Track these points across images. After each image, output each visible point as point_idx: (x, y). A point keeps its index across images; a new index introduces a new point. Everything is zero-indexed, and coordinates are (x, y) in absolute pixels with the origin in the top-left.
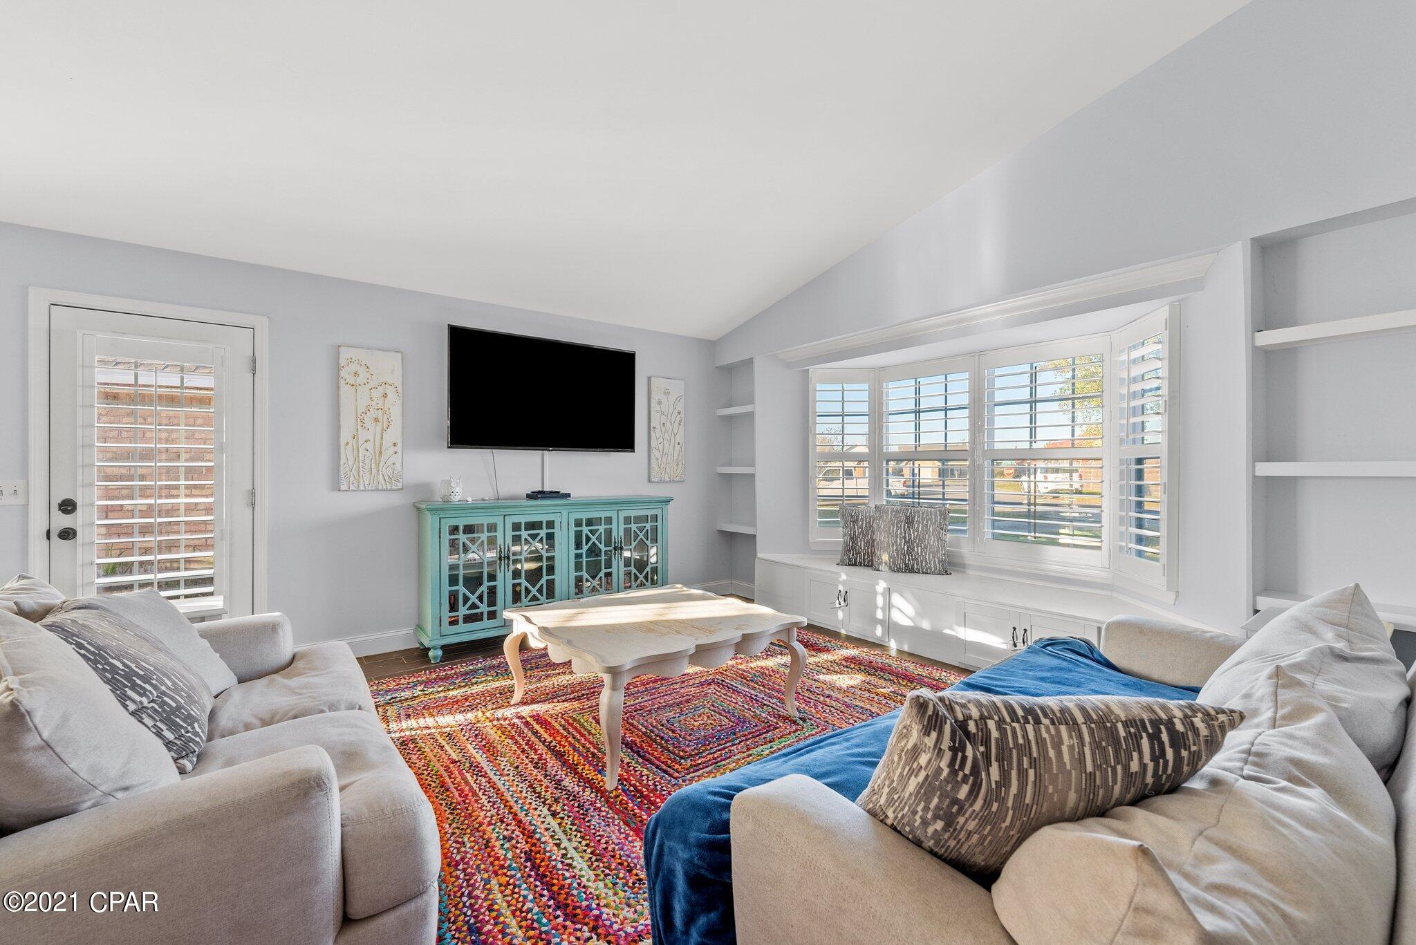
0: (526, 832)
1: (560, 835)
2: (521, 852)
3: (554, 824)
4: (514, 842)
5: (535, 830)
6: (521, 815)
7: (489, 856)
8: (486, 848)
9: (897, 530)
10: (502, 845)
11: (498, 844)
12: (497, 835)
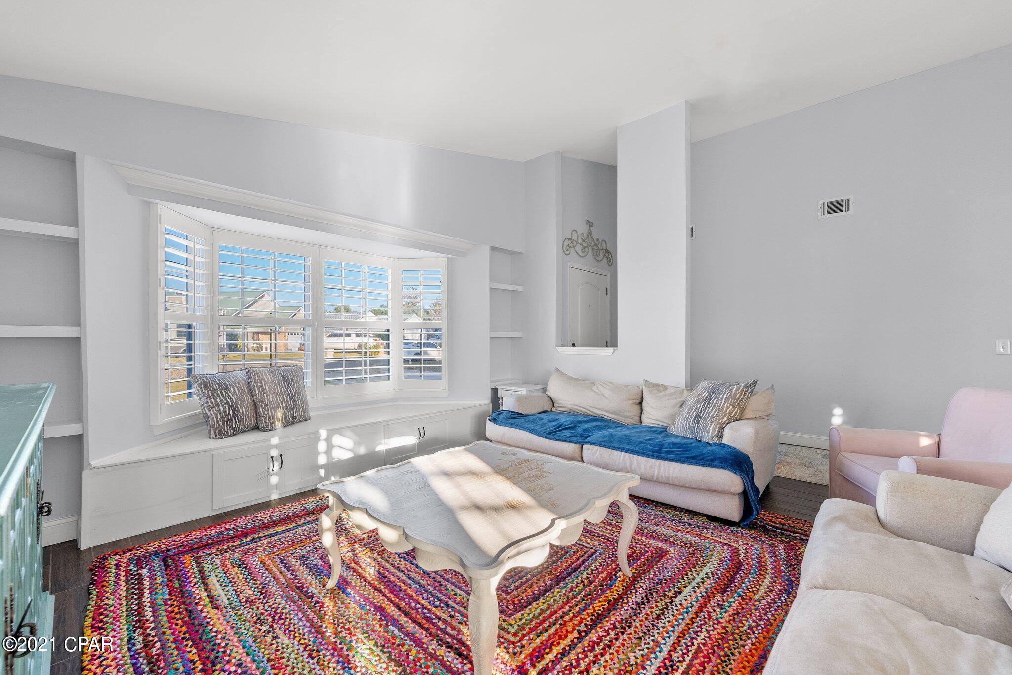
0: (707, 600)
1: (694, 584)
2: (724, 596)
3: (686, 591)
4: (720, 603)
5: (701, 597)
6: (694, 610)
7: (743, 609)
8: (739, 613)
9: (281, 389)
10: (729, 607)
11: (730, 609)
12: (724, 614)
